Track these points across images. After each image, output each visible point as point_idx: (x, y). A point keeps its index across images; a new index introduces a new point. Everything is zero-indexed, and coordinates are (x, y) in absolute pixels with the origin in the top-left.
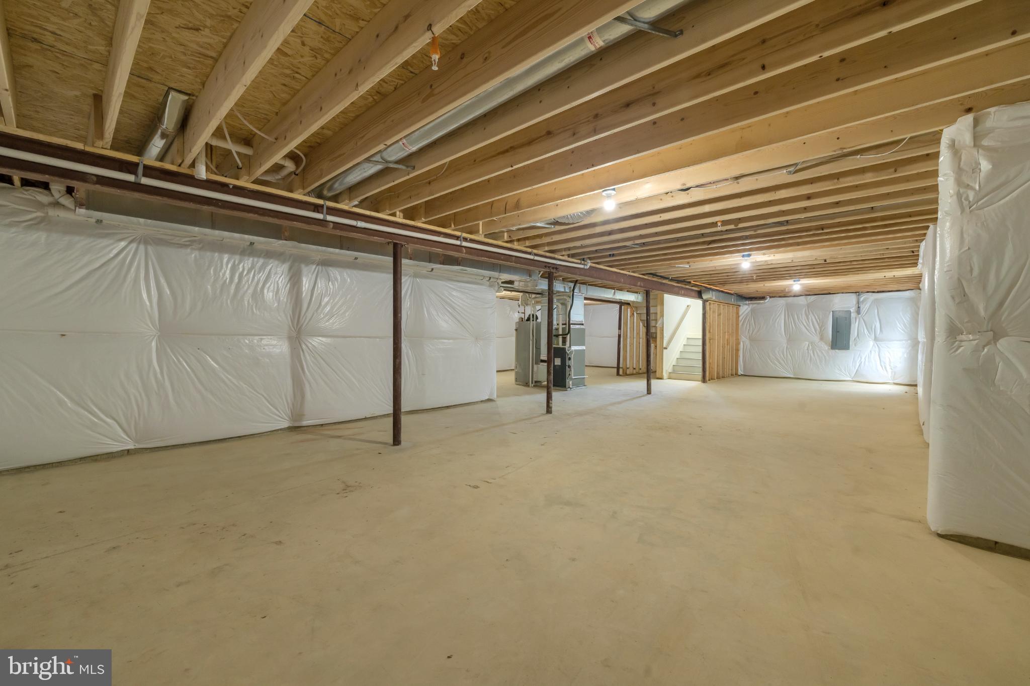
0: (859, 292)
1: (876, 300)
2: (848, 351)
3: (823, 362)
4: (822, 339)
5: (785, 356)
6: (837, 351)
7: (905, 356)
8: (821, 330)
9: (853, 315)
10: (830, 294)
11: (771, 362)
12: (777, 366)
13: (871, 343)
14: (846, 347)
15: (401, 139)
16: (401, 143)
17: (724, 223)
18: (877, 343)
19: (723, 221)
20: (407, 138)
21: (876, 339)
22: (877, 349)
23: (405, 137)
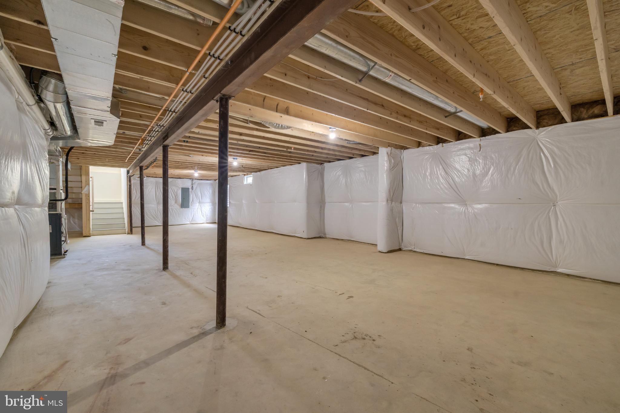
0: (193, 179)
1: (199, 184)
2: (188, 209)
3: (177, 215)
4: (176, 202)
5: (157, 213)
6: (183, 208)
7: (211, 210)
8: (176, 197)
9: (190, 190)
10: (180, 178)
11: (148, 217)
12: (151, 219)
13: (198, 204)
14: (188, 206)
15: (393, 72)
16: (391, 73)
17: (295, 149)
18: (200, 204)
19: (294, 148)
20: (395, 75)
21: (199, 202)
22: (200, 207)
23: (395, 74)
